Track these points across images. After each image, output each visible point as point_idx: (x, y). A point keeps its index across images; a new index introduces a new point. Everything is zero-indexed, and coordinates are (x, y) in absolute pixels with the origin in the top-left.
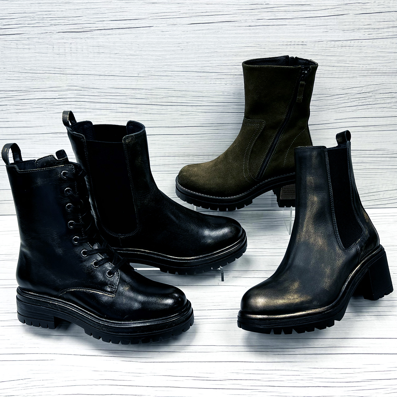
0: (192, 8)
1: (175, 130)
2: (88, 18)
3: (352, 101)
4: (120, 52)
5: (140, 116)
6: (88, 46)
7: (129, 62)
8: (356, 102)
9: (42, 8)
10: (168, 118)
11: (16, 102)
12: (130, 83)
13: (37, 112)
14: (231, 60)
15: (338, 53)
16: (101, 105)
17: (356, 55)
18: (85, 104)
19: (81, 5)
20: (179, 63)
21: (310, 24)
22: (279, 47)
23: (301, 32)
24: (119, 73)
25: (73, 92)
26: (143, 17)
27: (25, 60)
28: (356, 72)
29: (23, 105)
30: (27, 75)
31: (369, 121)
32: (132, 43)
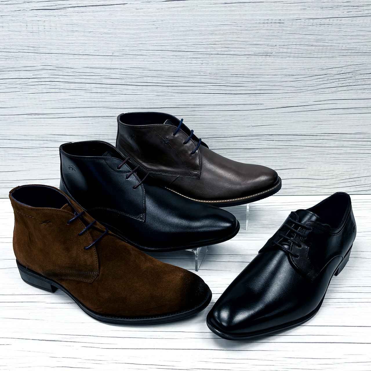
3: (331, 82)
4: (93, 30)
5: (114, 96)
6: (62, 24)
7: (103, 40)
8: (335, 83)
10: (144, 99)
12: (104, 63)
13: (11, 92)
14: (206, 39)
15: (316, 31)
16: (75, 86)
17: (335, 34)
18: (59, 84)
20: (154, 42)
21: (288, 1)
22: (256, 25)
23: (278, 10)
24: (94, 52)
25: (47, 71)
28: (336, 51)
30: (1, 54)
32: (106, 21)
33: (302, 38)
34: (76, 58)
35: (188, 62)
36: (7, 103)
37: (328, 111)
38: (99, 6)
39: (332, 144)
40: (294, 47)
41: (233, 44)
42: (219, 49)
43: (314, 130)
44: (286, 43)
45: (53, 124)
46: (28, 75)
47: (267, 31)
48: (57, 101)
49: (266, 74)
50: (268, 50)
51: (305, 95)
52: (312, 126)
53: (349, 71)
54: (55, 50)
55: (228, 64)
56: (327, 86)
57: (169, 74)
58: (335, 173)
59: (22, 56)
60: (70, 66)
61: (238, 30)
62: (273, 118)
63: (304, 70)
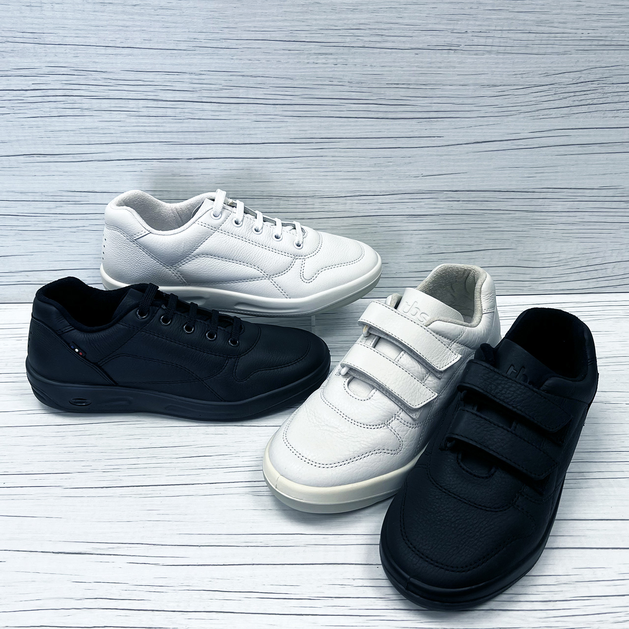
33: (512, 19)
34: (107, 53)
37: (554, 150)
39: (559, 206)
40: (498, 34)
41: (390, 29)
42: (365, 39)
43: (530, 183)
44: (484, 28)
45: (71, 172)
46: (24, 84)
47: (452, 6)
48: (77, 132)
49: (448, 83)
50: (453, 39)
52: (526, 176)
53: (592, 78)
54: (71, 39)
55: (382, 65)
56: (553, 105)
57: (277, 82)
58: (563, 256)
60: (100, 68)
61: (399, 3)
62: (458, 162)
63: (515, 76)
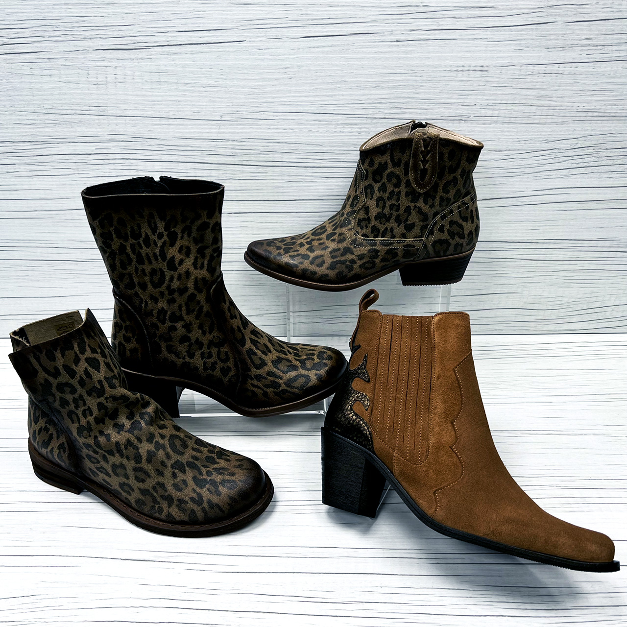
0: (306, 12)
1: (279, 205)
2: (143, 27)
3: (561, 160)
4: (192, 81)
6: (143, 72)
7: (206, 97)
8: (567, 162)
9: (72, 12)
10: (268, 186)
11: (29, 159)
12: (208, 131)
13: (62, 175)
14: (368, 95)
15: (538, 84)
16: (162, 166)
17: (568, 88)
18: (137, 163)
19: (133, 8)
20: (285, 100)
21: (494, 38)
22: (445, 74)
23: (480, 51)
24: (191, 115)
25: (118, 143)
26: (230, 26)
27: (44, 93)
28: (568, 114)
29: (40, 164)
30: (47, 117)
31: (587, 194)
32: (211, 67)
33: (515, 94)
34: (163, 123)
35: (339, 130)
36: (54, 192)
37: (555, 206)
38: (200, 44)
39: (561, 255)
40: (504, 107)
41: (408, 102)
42: (386, 111)
43: (534, 235)
44: (491, 102)
46: (88, 149)
47: (462, 84)
50: (464, 111)
51: (520, 181)
52: (530, 228)
53: (588, 144)
54: (131, 111)
56: (554, 167)
57: (307, 148)
58: (566, 300)
59: (79, 120)
60: (154, 136)
61: (416, 81)
63: (519, 142)
